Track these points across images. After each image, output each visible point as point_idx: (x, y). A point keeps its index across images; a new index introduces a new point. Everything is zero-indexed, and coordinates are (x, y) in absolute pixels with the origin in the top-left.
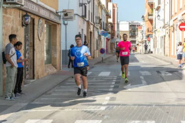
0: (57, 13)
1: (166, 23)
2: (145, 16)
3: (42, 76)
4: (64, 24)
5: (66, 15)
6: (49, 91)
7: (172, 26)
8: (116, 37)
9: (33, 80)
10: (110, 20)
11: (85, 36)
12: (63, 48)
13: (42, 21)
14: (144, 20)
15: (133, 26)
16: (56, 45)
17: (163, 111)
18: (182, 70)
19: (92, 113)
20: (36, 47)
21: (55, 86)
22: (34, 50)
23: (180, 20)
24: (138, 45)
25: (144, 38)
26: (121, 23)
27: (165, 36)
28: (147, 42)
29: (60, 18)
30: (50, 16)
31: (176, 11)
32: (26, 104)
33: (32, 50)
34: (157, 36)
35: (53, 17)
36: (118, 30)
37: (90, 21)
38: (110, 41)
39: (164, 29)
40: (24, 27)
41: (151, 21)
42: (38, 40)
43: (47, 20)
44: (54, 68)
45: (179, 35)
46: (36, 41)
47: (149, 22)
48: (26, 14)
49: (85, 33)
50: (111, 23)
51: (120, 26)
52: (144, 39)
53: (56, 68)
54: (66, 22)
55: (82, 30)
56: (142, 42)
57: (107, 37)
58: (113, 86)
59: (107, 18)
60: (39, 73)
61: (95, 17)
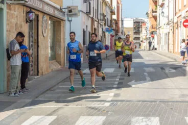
0: (61, 9)
1: (170, 19)
2: (149, 12)
3: (46, 73)
4: (69, 20)
5: (70, 11)
7: (176, 23)
8: (120, 34)
9: (38, 77)
10: (115, 17)
11: (89, 33)
13: (46, 17)
14: (148, 16)
15: (137, 22)
16: (60, 42)
17: (167, 108)
18: (186, 66)
19: (96, 109)
20: (40, 44)
21: (60, 82)
22: (38, 46)
23: (184, 17)
24: (142, 41)
25: (149, 34)
26: (125, 19)
27: (169, 33)
28: (151, 38)
29: (64, 15)
30: (54, 12)
31: (180, 8)
32: (30, 100)
33: (36, 47)
34: (161, 32)
35: (57, 14)
36: (122, 27)
37: (95, 18)
38: (114, 38)
39: (168, 26)
40: (28, 23)
41: (155, 18)
42: (42, 37)
43: (51, 17)
45: (182, 32)
46: (41, 37)
47: (153, 19)
48: (30, 10)
49: (89, 29)
50: (115, 20)
51: (124, 22)
52: (148, 36)
53: (60, 65)
54: (70, 19)
55: (87, 26)
56: (146, 39)
57: (111, 33)
58: (117, 83)
59: (111, 15)
60: (43, 69)
61: (99, 13)
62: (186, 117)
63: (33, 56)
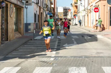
0: (21, 1)
1: (85, 8)
2: (73, 4)
3: (13, 39)
4: (26, 8)
5: (27, 2)
6: (17, 48)
7: (89, 10)
8: (56, 16)
10: (53, 6)
11: (38, 15)
12: (25, 22)
14: (72, 6)
15: (66, 9)
16: (21, 20)
20: (8, 21)
21: (21, 45)
23: (94, 6)
25: (72, 16)
26: (59, 7)
27: (85, 15)
28: (74, 19)
29: (23, 4)
30: (17, 2)
31: (92, 1)
33: (6, 23)
34: (80, 15)
36: (57, 12)
39: (84, 12)
40: (1, 9)
41: (76, 7)
42: (10, 17)
43: (16, 5)
44: (20, 34)
49: (38, 13)
50: (53, 8)
51: (58, 9)
52: (72, 17)
53: (21, 34)
54: (27, 6)
55: (37, 11)
59: (51, 5)
60: (11, 37)
61: (44, 3)
62: (102, 67)
63: (4, 29)
